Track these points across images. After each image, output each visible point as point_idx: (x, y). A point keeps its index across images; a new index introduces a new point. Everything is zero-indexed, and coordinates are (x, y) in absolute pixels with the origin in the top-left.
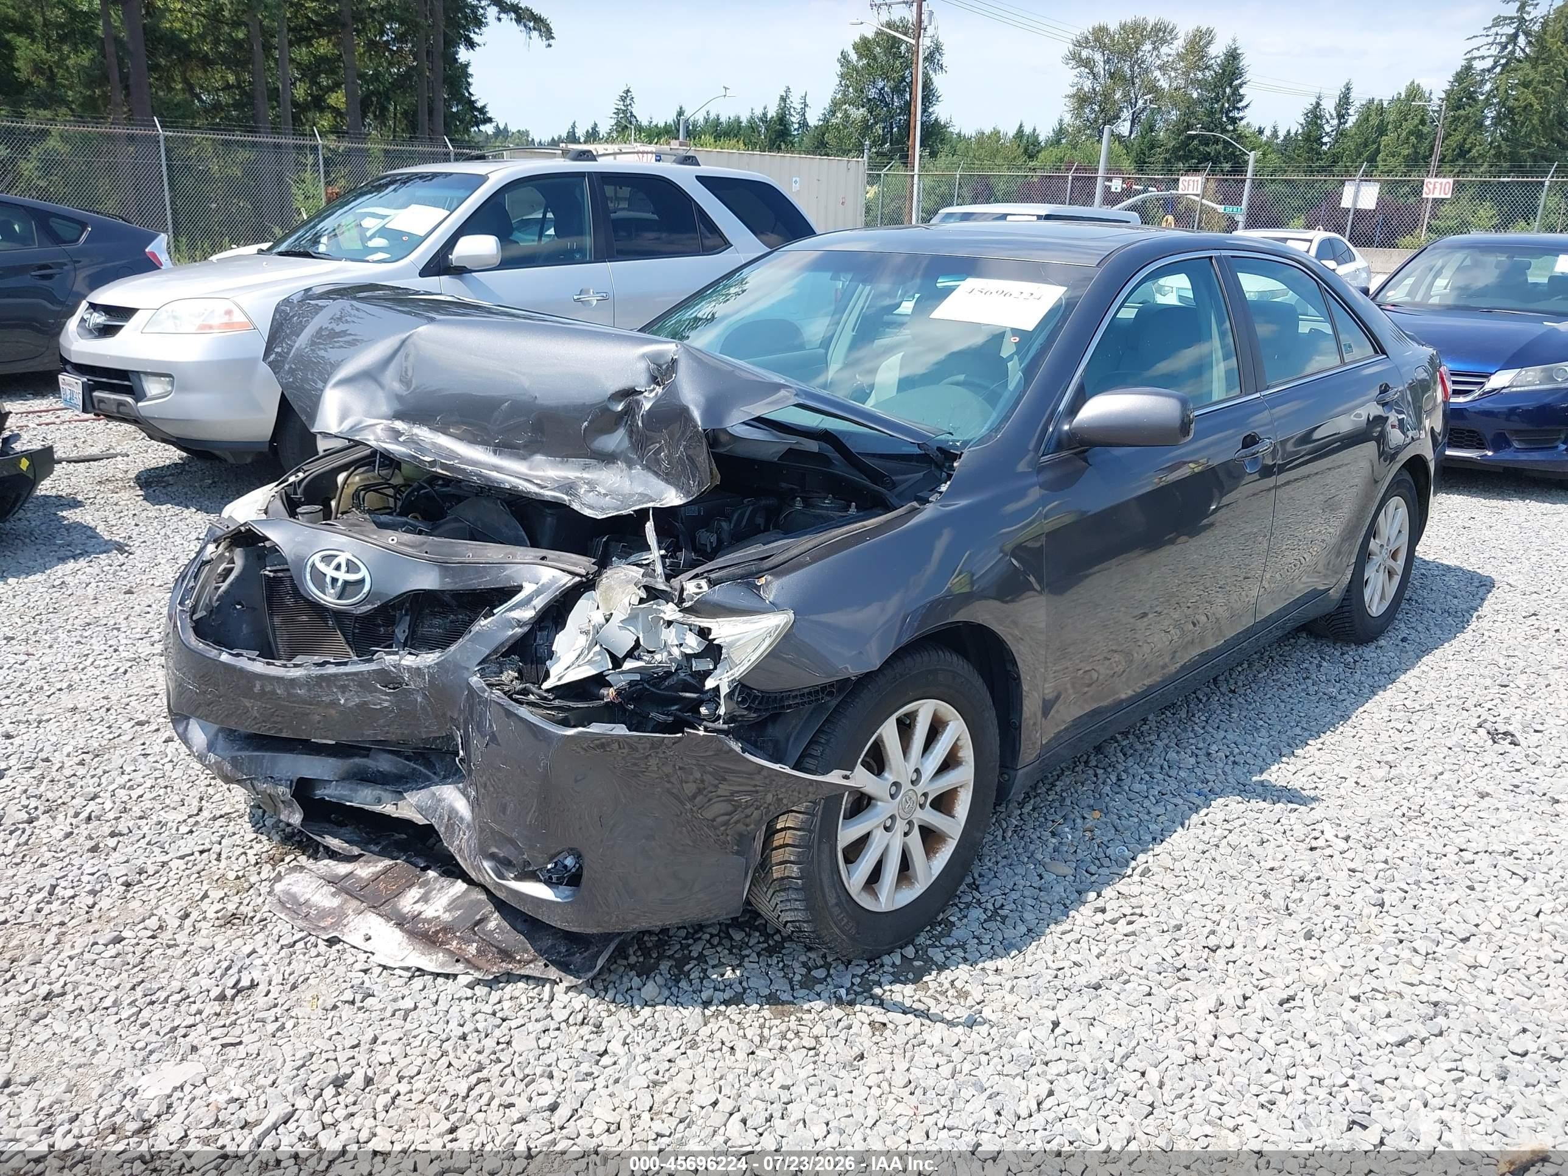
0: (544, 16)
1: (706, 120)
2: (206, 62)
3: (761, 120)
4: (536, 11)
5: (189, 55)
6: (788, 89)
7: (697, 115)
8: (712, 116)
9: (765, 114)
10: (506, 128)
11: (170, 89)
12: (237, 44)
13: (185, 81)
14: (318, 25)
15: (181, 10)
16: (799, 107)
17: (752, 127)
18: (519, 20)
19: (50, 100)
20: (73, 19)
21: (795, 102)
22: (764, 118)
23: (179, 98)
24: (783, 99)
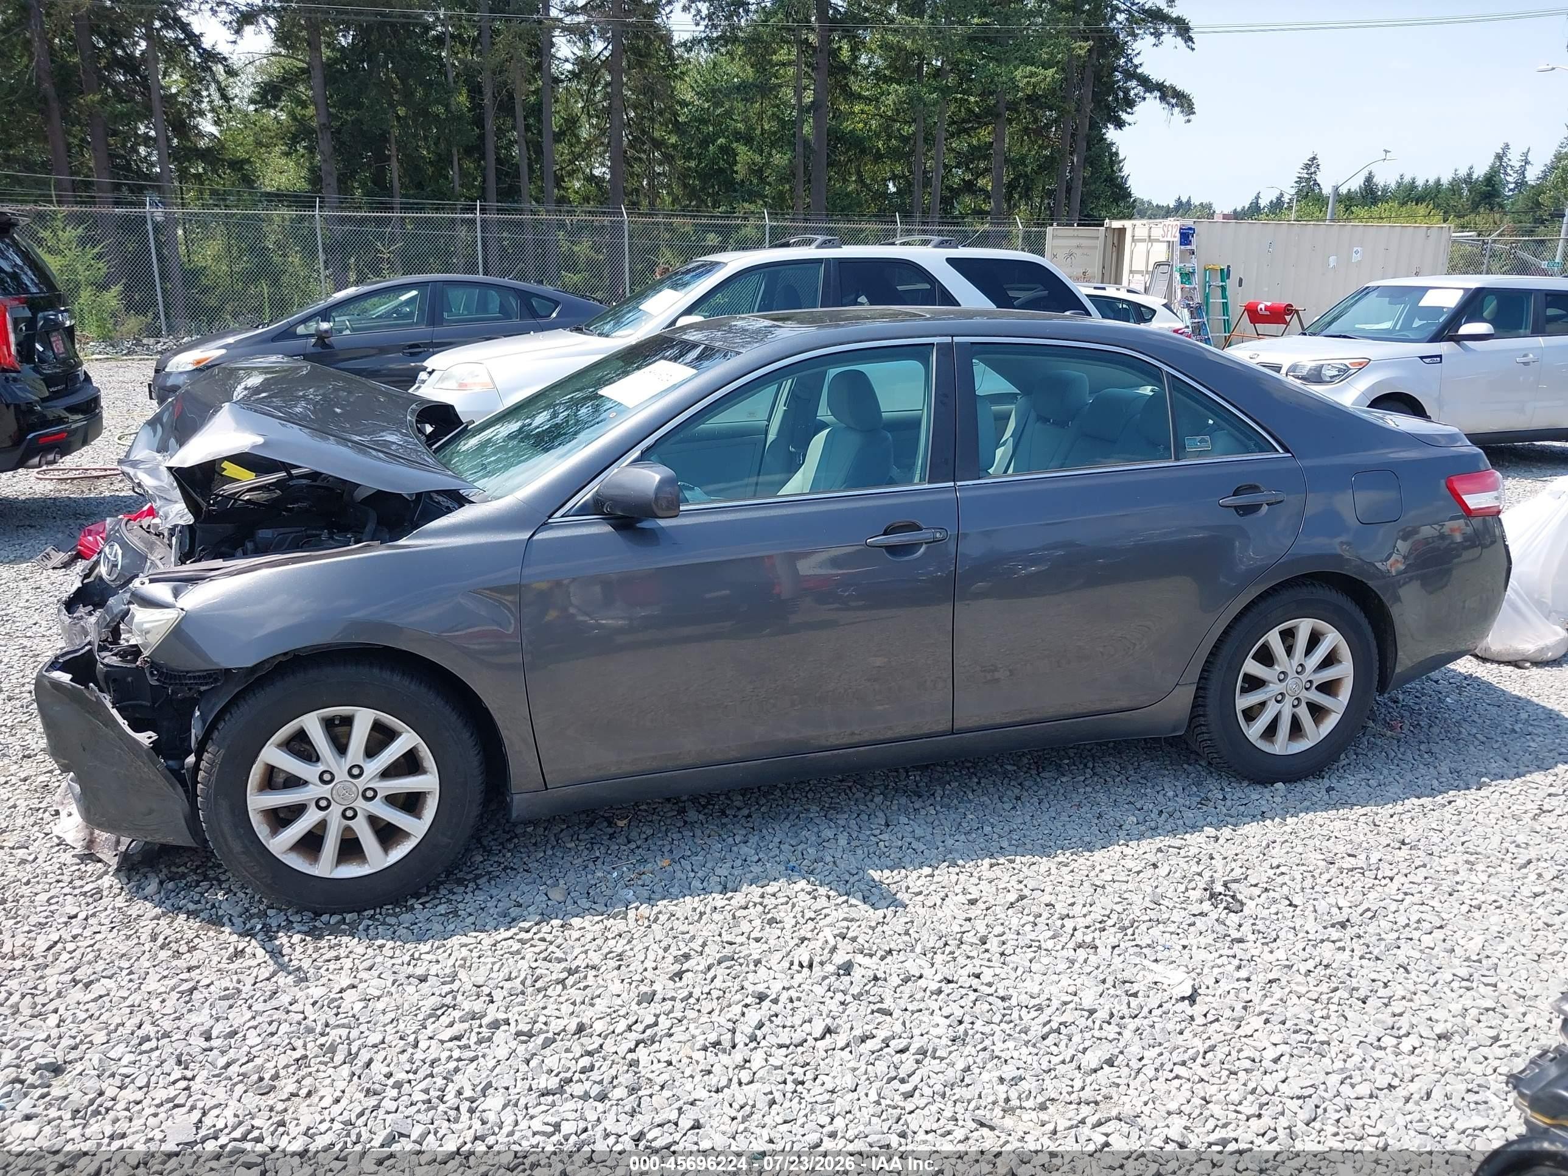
0: (1187, 91)
1: (1399, 185)
2: (878, 157)
3: (1465, 182)
4: (1179, 88)
5: (863, 151)
6: (1507, 146)
7: (1386, 178)
8: (1407, 179)
9: (1470, 175)
10: (1189, 202)
11: (845, 180)
12: (905, 140)
13: (859, 173)
14: (977, 116)
15: (862, 112)
16: (1517, 165)
17: (1455, 187)
18: (1163, 98)
19: (752, 196)
20: (784, 128)
21: (1514, 159)
22: (1468, 180)
23: (851, 188)
24: (1499, 157)
